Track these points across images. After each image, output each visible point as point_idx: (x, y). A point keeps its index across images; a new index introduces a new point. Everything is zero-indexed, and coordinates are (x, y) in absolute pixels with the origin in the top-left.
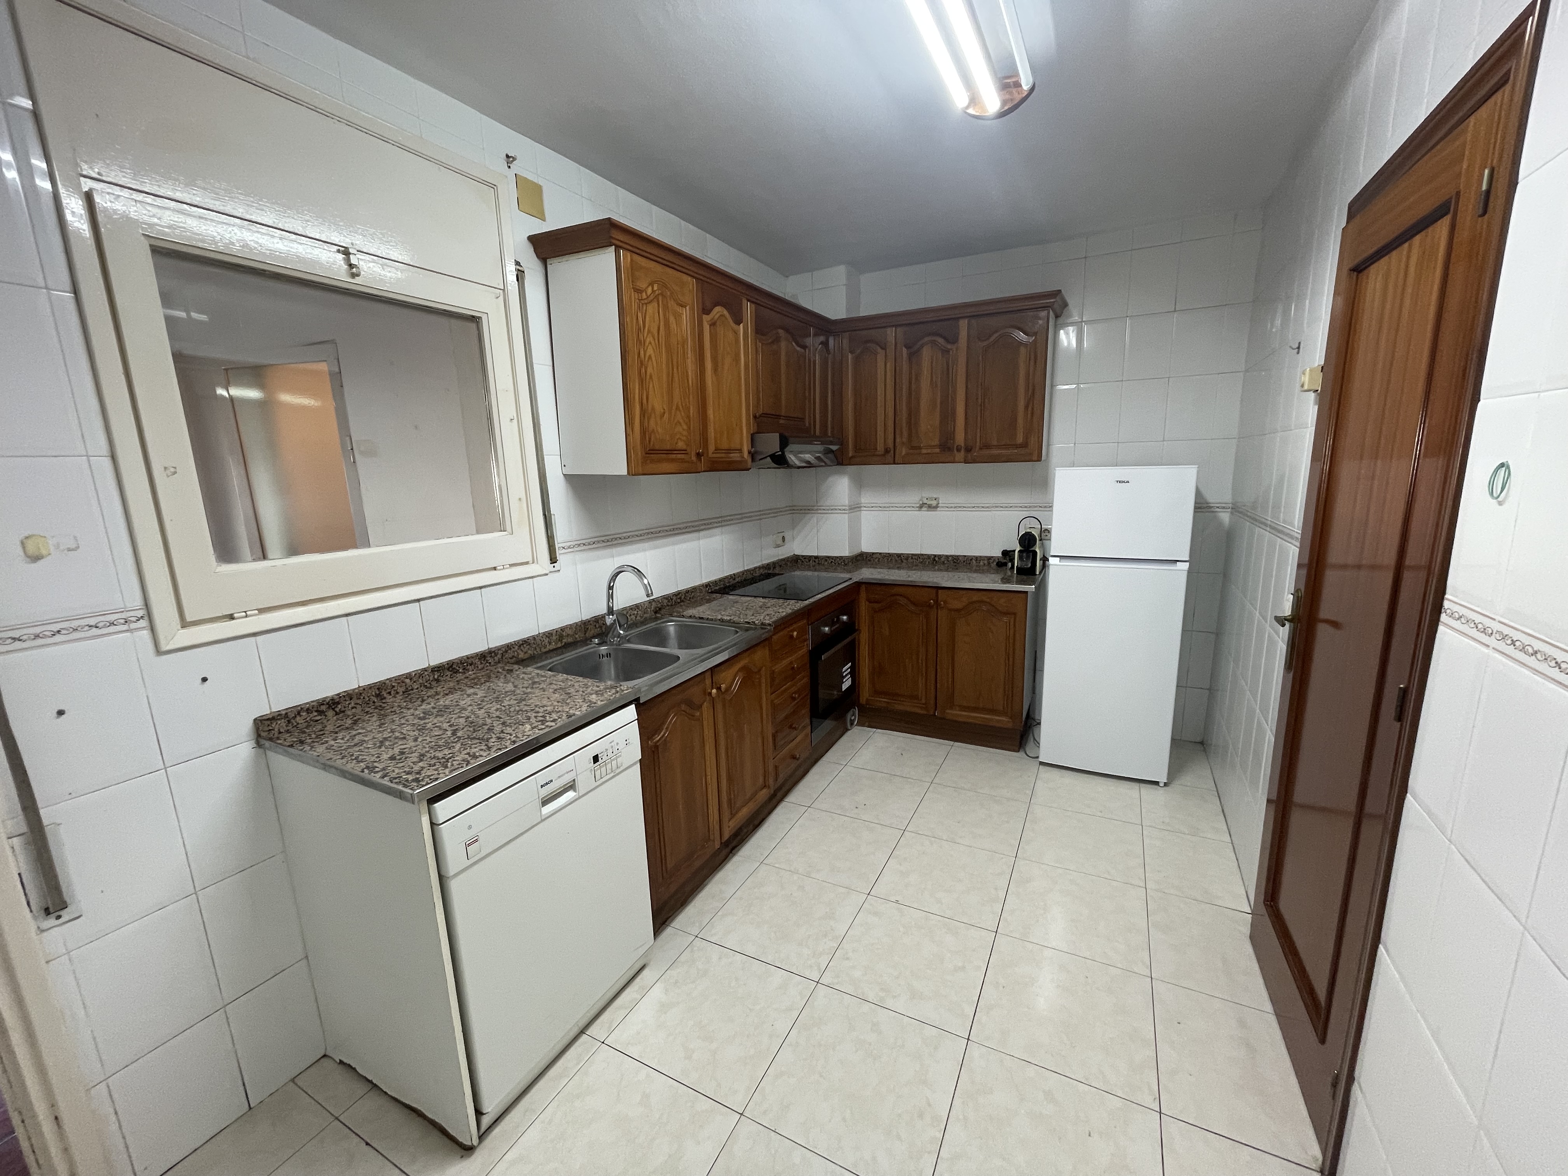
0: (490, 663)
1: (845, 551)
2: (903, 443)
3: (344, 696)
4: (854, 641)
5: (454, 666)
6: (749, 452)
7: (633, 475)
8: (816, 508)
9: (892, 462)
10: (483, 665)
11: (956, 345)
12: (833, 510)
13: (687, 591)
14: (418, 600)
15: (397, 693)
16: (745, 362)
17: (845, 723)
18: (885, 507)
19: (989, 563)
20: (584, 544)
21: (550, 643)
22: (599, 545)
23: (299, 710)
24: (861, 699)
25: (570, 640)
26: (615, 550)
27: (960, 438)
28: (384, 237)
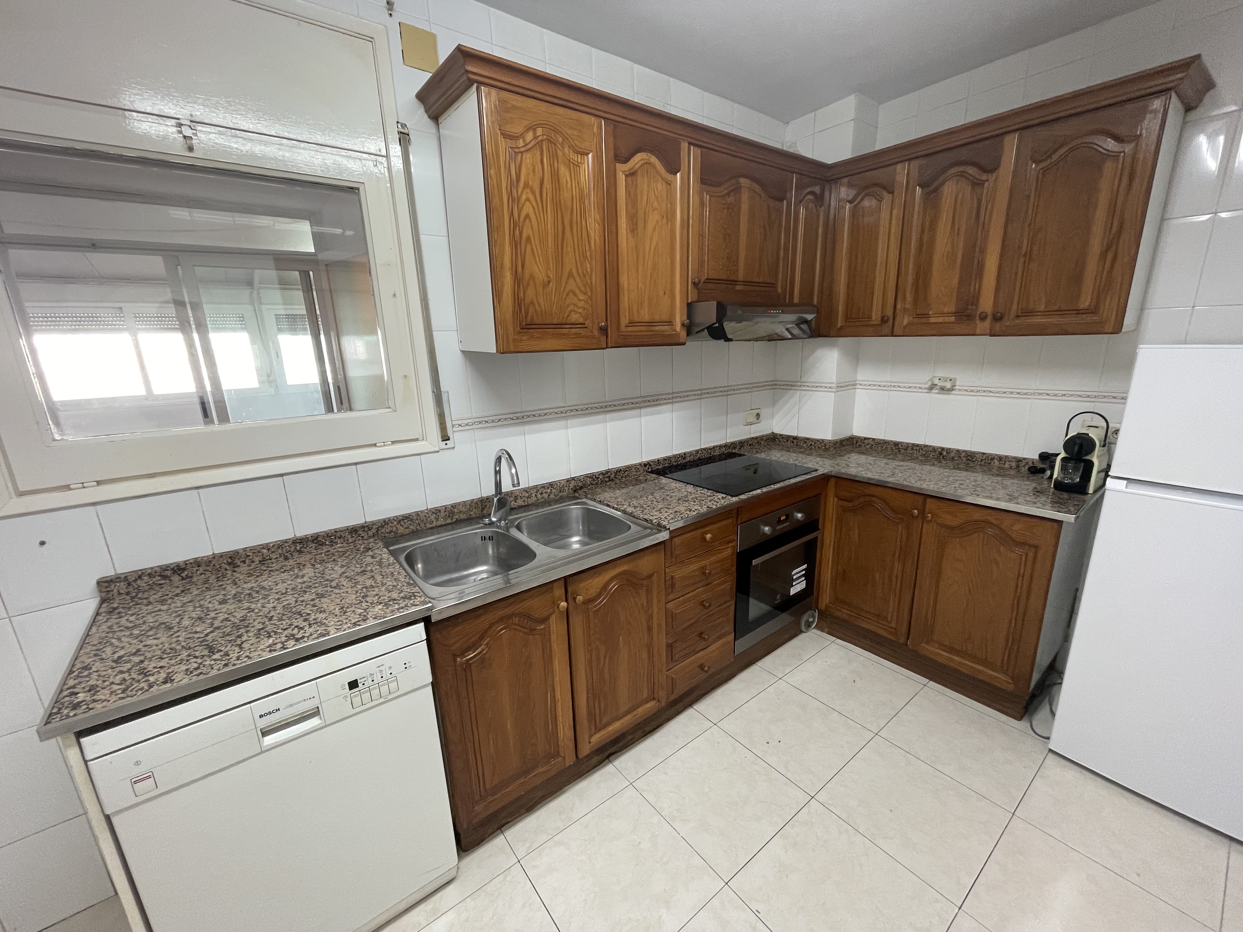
0: (363, 537)
1: (826, 433)
2: (905, 310)
3: (191, 564)
4: (816, 539)
5: (319, 539)
6: (683, 325)
7: (501, 353)
8: (799, 384)
9: (889, 333)
10: (354, 539)
11: (994, 175)
12: (817, 387)
13: (618, 471)
14: (281, 475)
15: (253, 562)
16: (682, 220)
17: (799, 624)
18: (884, 386)
19: (1018, 466)
20: (486, 422)
21: (437, 520)
22: (506, 422)
23: (140, 575)
24: (820, 603)
25: (463, 516)
26: (527, 428)
27: (986, 304)
28: (231, 106)
